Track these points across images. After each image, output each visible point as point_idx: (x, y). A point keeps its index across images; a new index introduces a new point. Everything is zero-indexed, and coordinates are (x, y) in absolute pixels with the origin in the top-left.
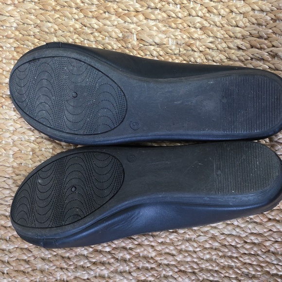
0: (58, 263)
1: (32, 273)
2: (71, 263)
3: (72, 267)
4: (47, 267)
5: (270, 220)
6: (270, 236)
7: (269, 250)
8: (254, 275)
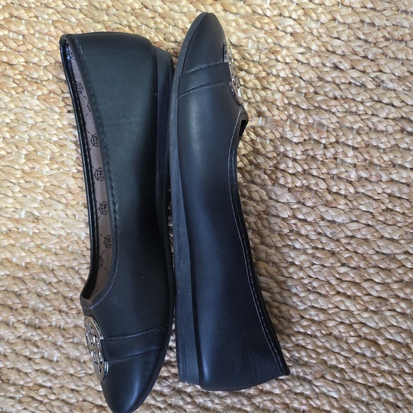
0: (56, 303)
1: (21, 311)
2: (74, 307)
3: (74, 312)
4: (42, 306)
5: (338, 293)
6: (336, 314)
7: (331, 333)
8: (306, 362)
